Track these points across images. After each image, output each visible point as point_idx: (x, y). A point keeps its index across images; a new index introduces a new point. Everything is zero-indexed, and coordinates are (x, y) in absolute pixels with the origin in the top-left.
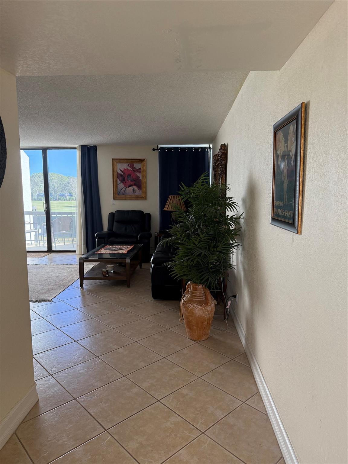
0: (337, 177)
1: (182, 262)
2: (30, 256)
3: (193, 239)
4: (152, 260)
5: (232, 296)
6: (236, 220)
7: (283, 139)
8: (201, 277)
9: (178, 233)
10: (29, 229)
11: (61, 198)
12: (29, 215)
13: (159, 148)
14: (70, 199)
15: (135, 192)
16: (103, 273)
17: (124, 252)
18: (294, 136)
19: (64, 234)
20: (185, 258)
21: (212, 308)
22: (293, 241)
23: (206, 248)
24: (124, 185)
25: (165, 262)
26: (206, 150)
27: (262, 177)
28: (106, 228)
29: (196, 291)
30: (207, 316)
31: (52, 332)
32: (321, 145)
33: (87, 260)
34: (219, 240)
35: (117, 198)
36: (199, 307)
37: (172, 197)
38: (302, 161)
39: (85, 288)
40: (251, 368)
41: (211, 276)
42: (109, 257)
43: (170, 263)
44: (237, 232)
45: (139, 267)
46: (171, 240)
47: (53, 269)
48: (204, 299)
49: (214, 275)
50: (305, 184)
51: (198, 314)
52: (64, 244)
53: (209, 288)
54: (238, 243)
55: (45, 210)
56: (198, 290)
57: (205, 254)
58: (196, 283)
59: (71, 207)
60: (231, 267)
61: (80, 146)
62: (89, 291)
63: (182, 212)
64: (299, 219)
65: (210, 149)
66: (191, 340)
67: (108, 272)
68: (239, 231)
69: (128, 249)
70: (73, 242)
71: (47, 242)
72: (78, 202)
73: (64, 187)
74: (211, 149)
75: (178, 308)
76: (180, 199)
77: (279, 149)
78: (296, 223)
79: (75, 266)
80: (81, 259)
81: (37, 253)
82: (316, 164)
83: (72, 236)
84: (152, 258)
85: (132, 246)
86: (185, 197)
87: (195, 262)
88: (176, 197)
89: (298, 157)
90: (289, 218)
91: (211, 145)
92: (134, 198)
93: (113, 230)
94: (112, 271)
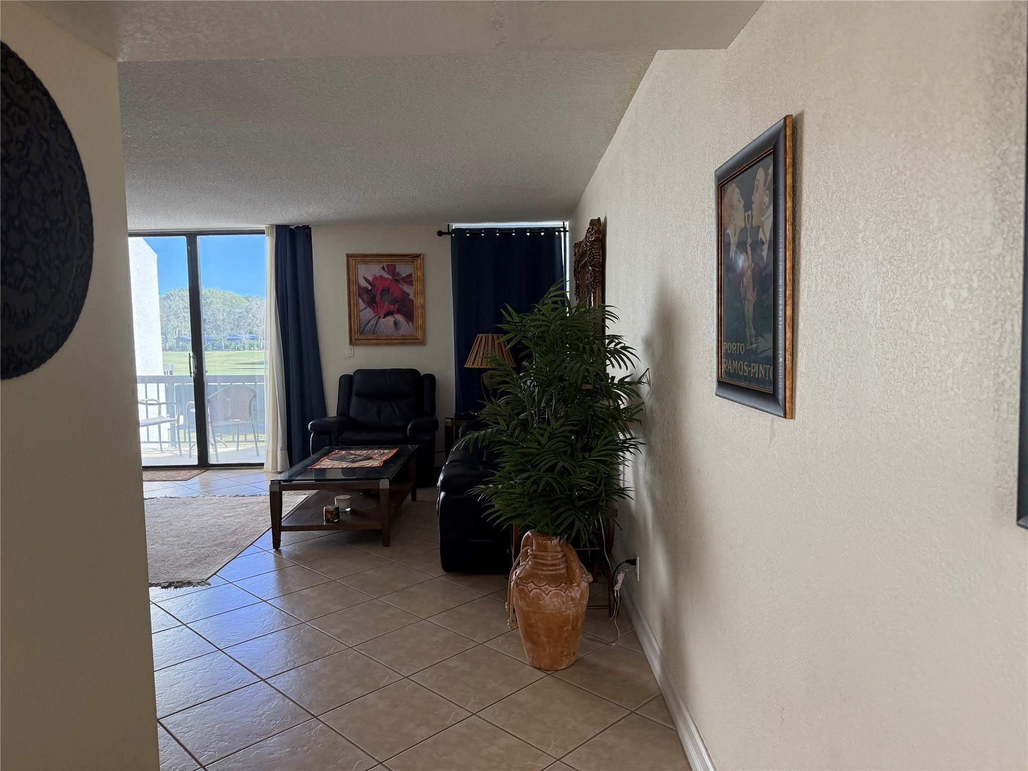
0: (881, 283)
1: (510, 486)
2: (158, 479)
3: (535, 433)
4: (442, 482)
5: (627, 562)
6: (630, 386)
7: (739, 201)
8: (555, 522)
9: (501, 421)
10: (157, 416)
11: (230, 345)
12: (156, 384)
13: (452, 230)
14: (251, 346)
15: (398, 327)
16: (327, 514)
17: (375, 463)
18: (768, 192)
19: (235, 425)
20: (519, 477)
21: (582, 592)
22: (773, 433)
23: (565, 453)
24: (375, 313)
25: (472, 485)
26: (557, 233)
27: (691, 289)
28: (332, 409)
29: (545, 554)
30: (571, 611)
31: (207, 658)
32: (836, 210)
33: (289, 485)
34: (594, 433)
35: (358, 342)
36: (552, 590)
37: (482, 337)
38: (789, 250)
39: (285, 551)
40: (677, 732)
41: (579, 518)
42: (342, 477)
43: (484, 490)
44: (635, 414)
45: (411, 497)
46: (485, 434)
47: (209, 506)
48: (563, 571)
49: (586, 514)
50: (798, 303)
51: (552, 607)
52: (236, 449)
53: (576, 543)
54: (637, 440)
55: (192, 371)
56: (549, 550)
57: (563, 467)
58: (545, 534)
59: (254, 364)
60: (623, 495)
61: (272, 226)
62: (295, 558)
63: (510, 371)
64: (787, 383)
65: (565, 231)
66: (536, 668)
67: (339, 512)
68: (638, 412)
69: (384, 458)
70: (256, 444)
71: (196, 445)
72: (268, 352)
73: (238, 319)
74: (567, 231)
75: (504, 592)
76: (500, 343)
77: (731, 225)
78: (781, 391)
79: (260, 499)
80: (275, 484)
81: (174, 470)
82: (824, 256)
83: (256, 429)
84: (441, 477)
85: (394, 451)
86: (515, 336)
87: (542, 484)
88: (493, 337)
89: (779, 240)
90: (762, 381)
91: (567, 224)
92: (396, 341)
93: (350, 415)
94: (349, 509)
